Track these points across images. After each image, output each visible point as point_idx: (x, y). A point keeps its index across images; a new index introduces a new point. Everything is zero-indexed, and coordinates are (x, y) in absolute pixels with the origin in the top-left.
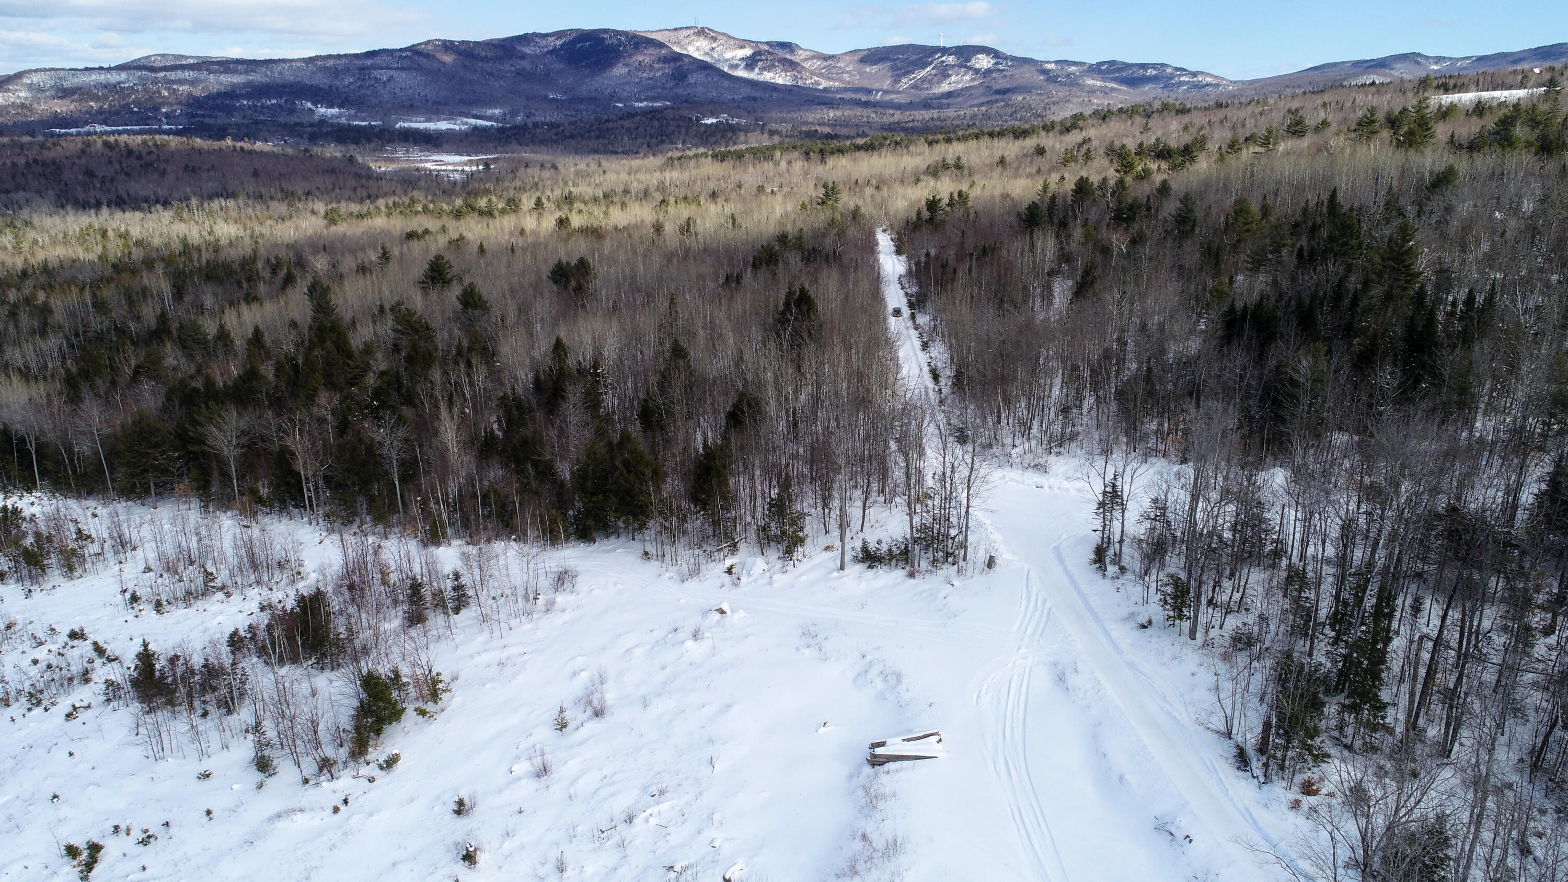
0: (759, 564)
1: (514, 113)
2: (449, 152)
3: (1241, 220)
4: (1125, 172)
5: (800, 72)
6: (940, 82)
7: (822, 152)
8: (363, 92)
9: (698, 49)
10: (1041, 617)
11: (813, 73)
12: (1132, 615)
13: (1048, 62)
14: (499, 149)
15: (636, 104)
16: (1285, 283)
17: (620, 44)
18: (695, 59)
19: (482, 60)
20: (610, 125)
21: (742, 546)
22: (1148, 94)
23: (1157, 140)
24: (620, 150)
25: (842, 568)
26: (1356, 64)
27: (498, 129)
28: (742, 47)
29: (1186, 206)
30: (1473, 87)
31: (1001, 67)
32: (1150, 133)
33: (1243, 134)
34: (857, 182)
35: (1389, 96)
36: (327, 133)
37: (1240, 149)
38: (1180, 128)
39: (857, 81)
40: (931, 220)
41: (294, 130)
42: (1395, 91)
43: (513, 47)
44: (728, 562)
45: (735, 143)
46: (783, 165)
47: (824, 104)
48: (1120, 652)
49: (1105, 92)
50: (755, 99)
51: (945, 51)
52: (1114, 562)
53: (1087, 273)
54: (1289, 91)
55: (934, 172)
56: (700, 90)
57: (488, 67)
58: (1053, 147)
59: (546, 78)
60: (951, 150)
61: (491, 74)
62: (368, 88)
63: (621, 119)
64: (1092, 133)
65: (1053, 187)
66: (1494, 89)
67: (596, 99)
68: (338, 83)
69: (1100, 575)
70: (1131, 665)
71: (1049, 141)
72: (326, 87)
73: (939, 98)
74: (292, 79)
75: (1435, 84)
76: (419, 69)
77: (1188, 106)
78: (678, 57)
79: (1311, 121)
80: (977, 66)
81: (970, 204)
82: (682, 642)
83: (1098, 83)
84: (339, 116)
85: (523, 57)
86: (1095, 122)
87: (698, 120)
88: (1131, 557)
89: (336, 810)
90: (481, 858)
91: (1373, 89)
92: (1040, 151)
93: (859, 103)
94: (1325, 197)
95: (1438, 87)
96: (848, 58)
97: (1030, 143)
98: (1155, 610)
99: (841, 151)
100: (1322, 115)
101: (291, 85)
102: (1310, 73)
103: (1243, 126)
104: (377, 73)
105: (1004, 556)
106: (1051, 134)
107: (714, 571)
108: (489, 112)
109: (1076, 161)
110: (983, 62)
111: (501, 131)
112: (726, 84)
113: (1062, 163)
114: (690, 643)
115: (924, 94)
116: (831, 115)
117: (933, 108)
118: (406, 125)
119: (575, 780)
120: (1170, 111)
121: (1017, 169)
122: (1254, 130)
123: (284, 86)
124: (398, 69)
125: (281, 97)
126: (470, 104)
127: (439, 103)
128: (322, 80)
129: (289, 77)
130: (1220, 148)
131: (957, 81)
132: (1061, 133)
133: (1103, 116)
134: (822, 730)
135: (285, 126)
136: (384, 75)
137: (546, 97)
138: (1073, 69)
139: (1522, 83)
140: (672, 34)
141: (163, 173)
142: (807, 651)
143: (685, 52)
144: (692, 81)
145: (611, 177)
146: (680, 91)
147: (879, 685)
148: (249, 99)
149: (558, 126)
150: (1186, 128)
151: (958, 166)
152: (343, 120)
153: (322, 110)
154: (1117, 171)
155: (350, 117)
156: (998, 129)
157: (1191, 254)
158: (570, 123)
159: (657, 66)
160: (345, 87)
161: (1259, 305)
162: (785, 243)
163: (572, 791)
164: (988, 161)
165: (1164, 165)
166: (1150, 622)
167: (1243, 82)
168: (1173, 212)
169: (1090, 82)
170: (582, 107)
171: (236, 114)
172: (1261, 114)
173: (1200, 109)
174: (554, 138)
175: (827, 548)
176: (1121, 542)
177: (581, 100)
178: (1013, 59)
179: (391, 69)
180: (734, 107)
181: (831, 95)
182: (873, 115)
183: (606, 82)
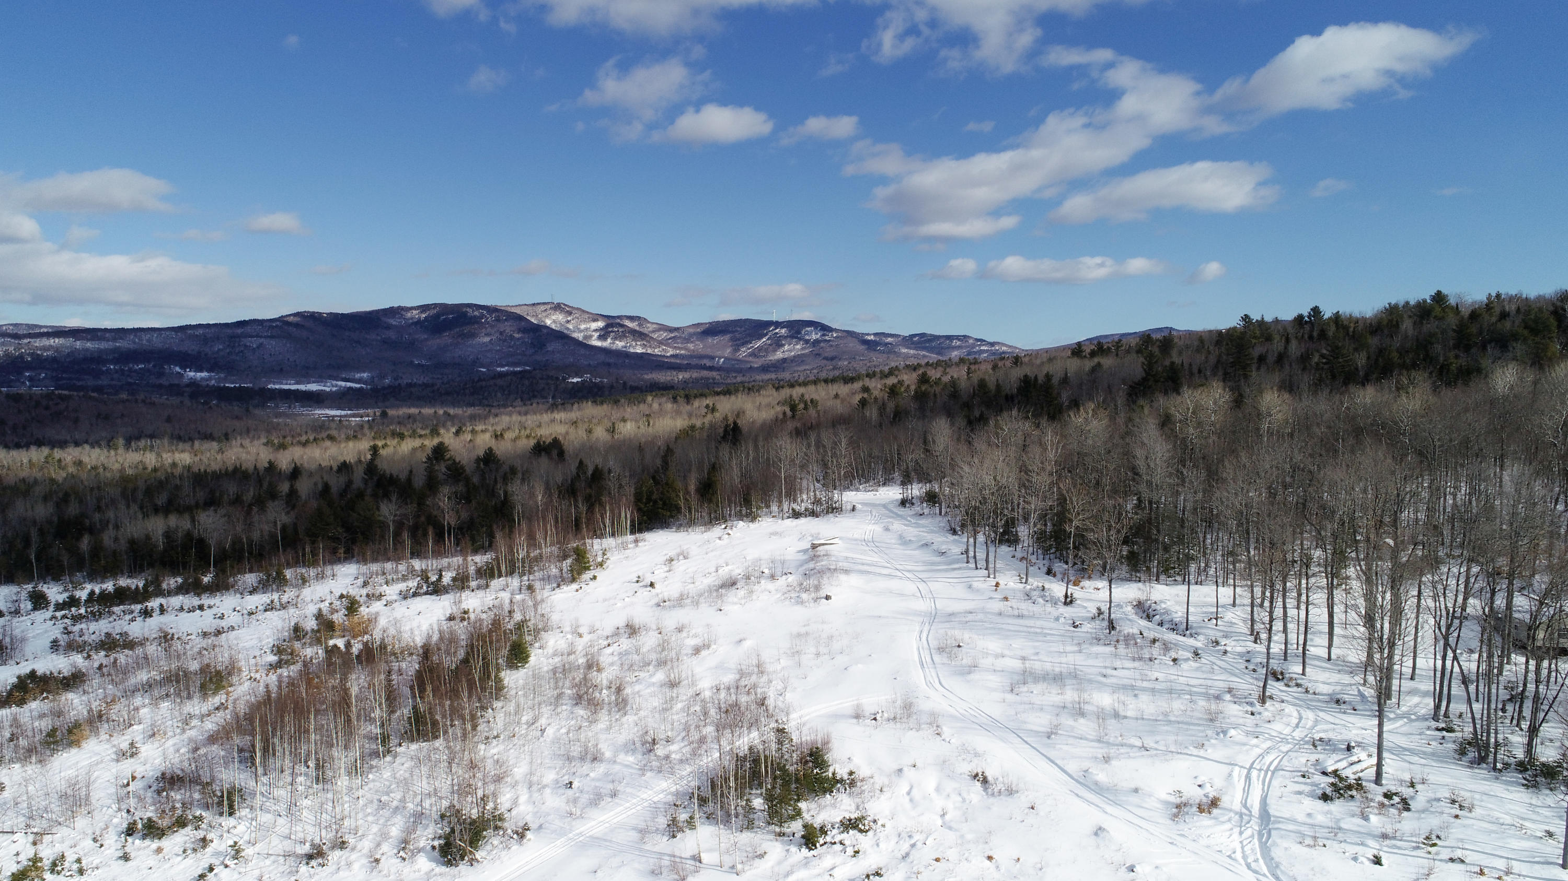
1: (382, 377)
5: (649, 342)
6: (775, 351)
7: (686, 397)
8: (232, 357)
9: (555, 322)
11: (660, 343)
13: (868, 334)
14: (380, 404)
15: (499, 369)
17: (483, 316)
18: (552, 329)
19: (349, 329)
20: (484, 383)
27: (370, 390)
28: (595, 320)
31: (827, 338)
36: (205, 393)
39: (701, 350)
41: (172, 390)
43: (378, 319)
46: (656, 405)
47: (672, 368)
50: (609, 364)
51: (777, 324)
56: (558, 356)
57: (355, 336)
59: (411, 346)
61: (358, 342)
62: (237, 354)
67: (458, 365)
68: (207, 350)
72: (195, 353)
73: (776, 364)
74: (160, 345)
76: (289, 337)
78: (536, 328)
80: (807, 337)
82: (714, 542)
83: (912, 352)
84: (210, 379)
85: (389, 327)
86: (907, 371)
87: (564, 379)
88: (915, 501)
90: (657, 586)
93: (703, 367)
96: (691, 330)
98: (926, 511)
101: (160, 351)
104: (247, 341)
105: (858, 508)
108: (358, 376)
110: (812, 334)
111: (374, 391)
112: (582, 351)
115: (761, 360)
116: (681, 377)
117: (772, 372)
118: (277, 386)
123: (152, 352)
124: (266, 337)
125: (149, 362)
126: (339, 369)
127: (308, 368)
128: (191, 347)
129: (157, 342)
131: (790, 350)
135: (161, 386)
136: (254, 343)
137: (411, 363)
140: (530, 308)
141: (76, 421)
142: (774, 538)
143: (543, 324)
144: (550, 348)
146: (538, 358)
149: (433, 385)
152: (213, 382)
153: (192, 374)
155: (220, 380)
156: (831, 378)
158: (443, 384)
159: (517, 336)
160: (214, 353)
163: (686, 570)
167: (1033, 351)
169: (904, 350)
170: (446, 371)
171: (102, 377)
175: (773, 516)
176: (911, 499)
177: (446, 366)
178: (837, 331)
179: (261, 337)
180: (594, 370)
181: (678, 361)
183: (470, 349)
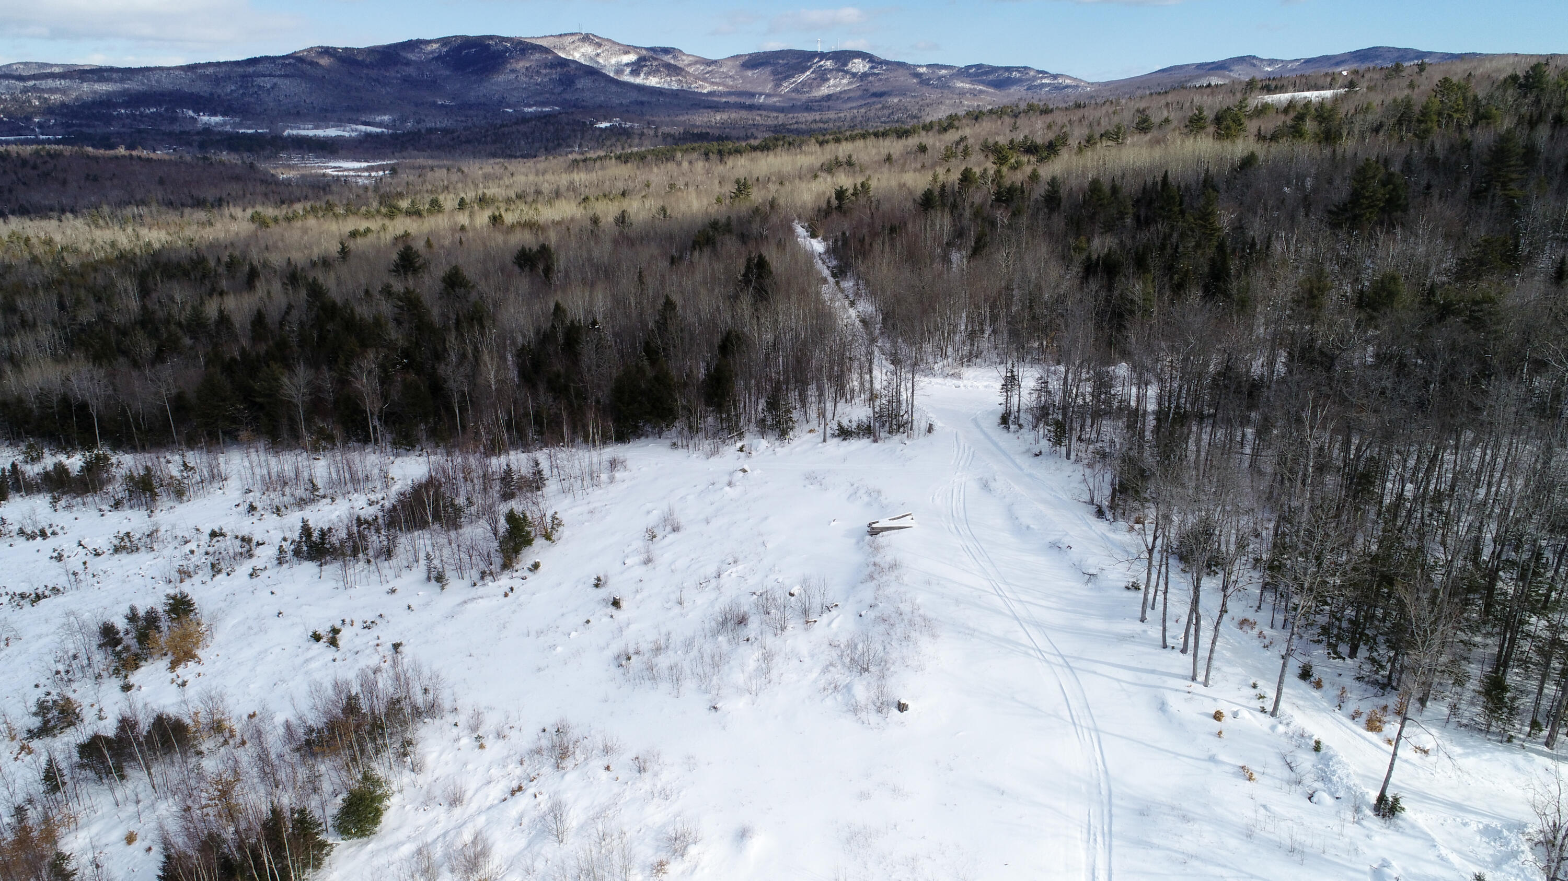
0: (763, 444)
1: (404, 120)
2: (346, 158)
3: (1095, 197)
4: (1001, 164)
5: (685, 77)
6: (819, 86)
7: (720, 153)
8: (246, 99)
9: (583, 55)
10: (968, 456)
11: (697, 78)
12: (1028, 451)
13: (920, 66)
14: (396, 154)
15: (526, 109)
16: (1129, 243)
17: (506, 50)
18: (581, 64)
19: (367, 66)
20: (506, 130)
21: (747, 435)
22: (1014, 95)
23: (1026, 137)
24: (518, 154)
25: (825, 441)
26: (1200, 66)
27: (391, 135)
28: (626, 53)
29: (1053, 187)
30: (1291, 88)
31: (876, 71)
32: (1018, 131)
33: (1098, 131)
34: (758, 179)
35: (1220, 97)
36: (218, 141)
37: (1095, 143)
38: (1045, 126)
39: (739, 84)
40: (839, 207)
41: (182, 138)
42: (1226, 92)
43: (398, 54)
44: (739, 445)
45: (630, 146)
46: (685, 164)
47: (710, 107)
48: (1022, 470)
49: (975, 94)
50: (642, 103)
51: (823, 56)
52: (1014, 423)
53: (979, 240)
54: (1139, 93)
55: (831, 167)
56: (587, 95)
57: (373, 73)
58: (934, 145)
59: (433, 84)
60: (841, 150)
61: (377, 80)
62: (251, 95)
63: (516, 123)
64: (967, 131)
65: (941, 178)
66: (1308, 90)
67: (485, 104)
68: (219, 91)
69: (1006, 431)
70: (1030, 475)
71: (929, 139)
72: (207, 95)
73: (820, 101)
74: (170, 87)
75: (1260, 86)
76: (303, 76)
77: (1051, 107)
78: (564, 63)
79: (1155, 119)
80: (854, 70)
81: (871, 194)
82: (721, 489)
83: (968, 86)
84: (224, 124)
85: (408, 63)
86: (969, 122)
87: (592, 124)
88: (1025, 418)
89: (506, 595)
90: (623, 604)
91: (1209, 90)
92: (923, 149)
93: (742, 106)
94: (1159, 179)
95: (1262, 88)
96: (730, 63)
97: (912, 142)
98: (1045, 445)
99: (738, 152)
100: (1165, 114)
101: (171, 93)
102: (1159, 75)
103: (1099, 124)
104: (260, 81)
105: (938, 425)
106: (930, 133)
107: (730, 451)
108: (378, 119)
109: (956, 157)
110: (859, 66)
111: (394, 137)
112: (614, 88)
113: (943, 159)
114: (727, 489)
115: (804, 97)
116: (718, 118)
117: (815, 111)
118: (295, 132)
119: (673, 562)
120: (1035, 111)
121: (904, 165)
122: (1108, 128)
123: (162, 94)
124: (280, 76)
125: (161, 106)
126: (358, 111)
127: (326, 110)
128: (202, 88)
129: (167, 84)
130: (1080, 143)
131: (836, 85)
132: (940, 132)
133: (976, 116)
134: (833, 524)
135: (170, 134)
136: (267, 83)
137: (435, 103)
138: (943, 72)
139: (1331, 84)
140: (557, 40)
141: (64, 183)
142: (811, 487)
143: (570, 58)
144: (579, 86)
145: (520, 179)
146: (568, 96)
147: (866, 499)
148: (126, 108)
149: (453, 132)
150: (1049, 127)
151: (850, 163)
152: (228, 128)
153: (205, 118)
154: (994, 163)
155: (235, 125)
156: (881, 129)
157: (1058, 222)
158: (465, 129)
159: (544, 71)
160: (227, 95)
161: (1108, 255)
162: (716, 229)
163: (673, 567)
164: (876, 158)
165: (1033, 159)
166: (1041, 453)
167: (1099, 84)
168: (1043, 193)
169: (959, 85)
170: (471, 112)
171: (114, 123)
172: (1114, 113)
173: (1061, 109)
174: (451, 143)
175: (811, 431)
176: (1019, 411)
177: (471, 106)
178: (887, 63)
179: (274, 76)
180: (625, 111)
181: (716, 99)
182: (758, 118)
183: (494, 88)
